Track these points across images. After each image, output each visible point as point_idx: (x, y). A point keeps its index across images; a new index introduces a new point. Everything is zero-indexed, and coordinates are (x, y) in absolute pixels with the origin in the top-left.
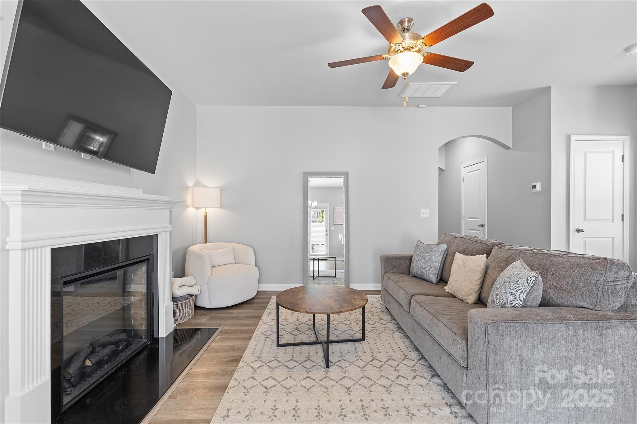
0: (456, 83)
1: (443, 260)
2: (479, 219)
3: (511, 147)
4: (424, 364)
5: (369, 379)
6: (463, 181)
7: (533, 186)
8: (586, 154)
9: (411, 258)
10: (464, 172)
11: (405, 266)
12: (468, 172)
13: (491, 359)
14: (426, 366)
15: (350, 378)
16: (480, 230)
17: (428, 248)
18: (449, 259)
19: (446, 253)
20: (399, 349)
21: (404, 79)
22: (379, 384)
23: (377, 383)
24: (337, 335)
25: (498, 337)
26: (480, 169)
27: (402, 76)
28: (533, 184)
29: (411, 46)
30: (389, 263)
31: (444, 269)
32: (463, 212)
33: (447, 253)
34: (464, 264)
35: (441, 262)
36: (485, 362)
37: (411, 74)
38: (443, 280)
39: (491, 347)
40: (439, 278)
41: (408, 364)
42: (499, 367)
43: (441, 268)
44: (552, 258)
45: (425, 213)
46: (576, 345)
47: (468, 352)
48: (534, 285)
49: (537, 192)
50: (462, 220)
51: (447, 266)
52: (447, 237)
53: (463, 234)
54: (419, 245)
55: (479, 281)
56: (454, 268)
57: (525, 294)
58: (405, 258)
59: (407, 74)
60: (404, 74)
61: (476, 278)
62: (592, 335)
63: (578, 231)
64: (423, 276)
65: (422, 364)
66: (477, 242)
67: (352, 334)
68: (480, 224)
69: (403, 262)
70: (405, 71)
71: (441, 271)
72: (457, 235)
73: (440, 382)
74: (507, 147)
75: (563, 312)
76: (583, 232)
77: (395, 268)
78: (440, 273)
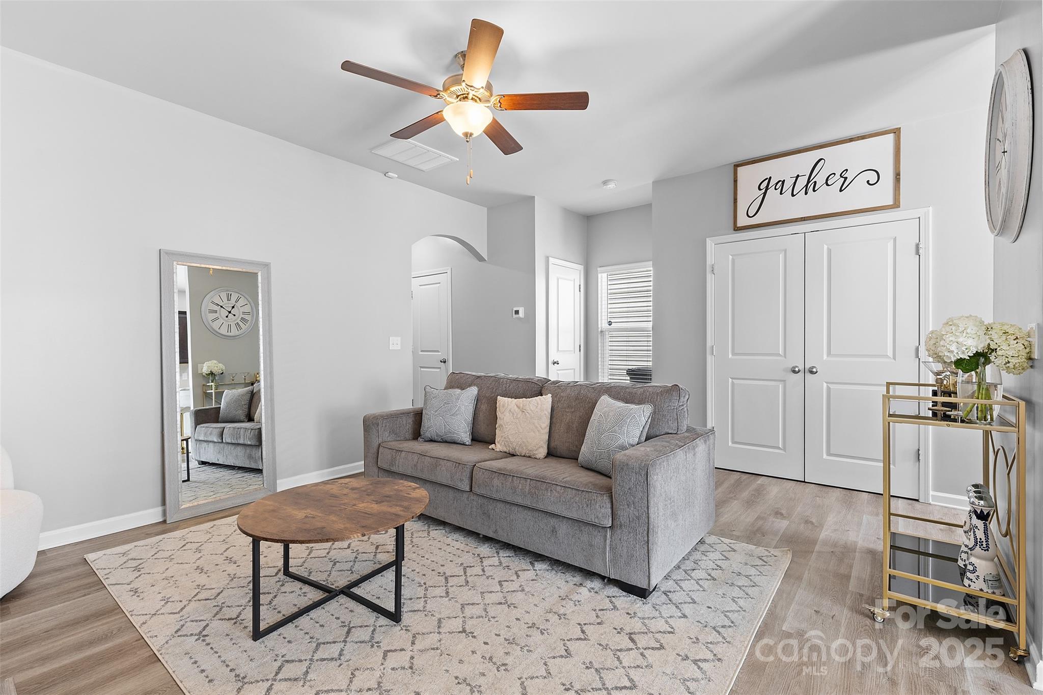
0: (458, 160)
1: (474, 409)
2: (439, 352)
3: (486, 259)
4: (508, 555)
5: (473, 604)
7: (515, 311)
8: (558, 281)
9: (419, 414)
10: (413, 284)
11: (408, 427)
12: (420, 286)
14: (513, 556)
15: (449, 618)
16: (440, 368)
20: (460, 550)
21: (467, 141)
22: (492, 604)
23: (488, 604)
24: (351, 570)
26: (440, 283)
27: (463, 136)
28: (515, 309)
29: (480, 97)
30: (385, 426)
35: (473, 414)
37: (476, 135)
38: (484, 438)
41: (491, 563)
43: (473, 422)
45: (395, 343)
47: (612, 508)
48: (649, 417)
49: (520, 319)
58: (409, 413)
59: (471, 135)
60: (466, 135)
63: (554, 363)
64: (448, 437)
65: (507, 557)
67: (371, 559)
68: (440, 359)
69: (404, 422)
70: (470, 131)
71: (472, 426)
73: (545, 566)
74: (480, 258)
76: (558, 364)
77: (393, 433)
78: (471, 429)
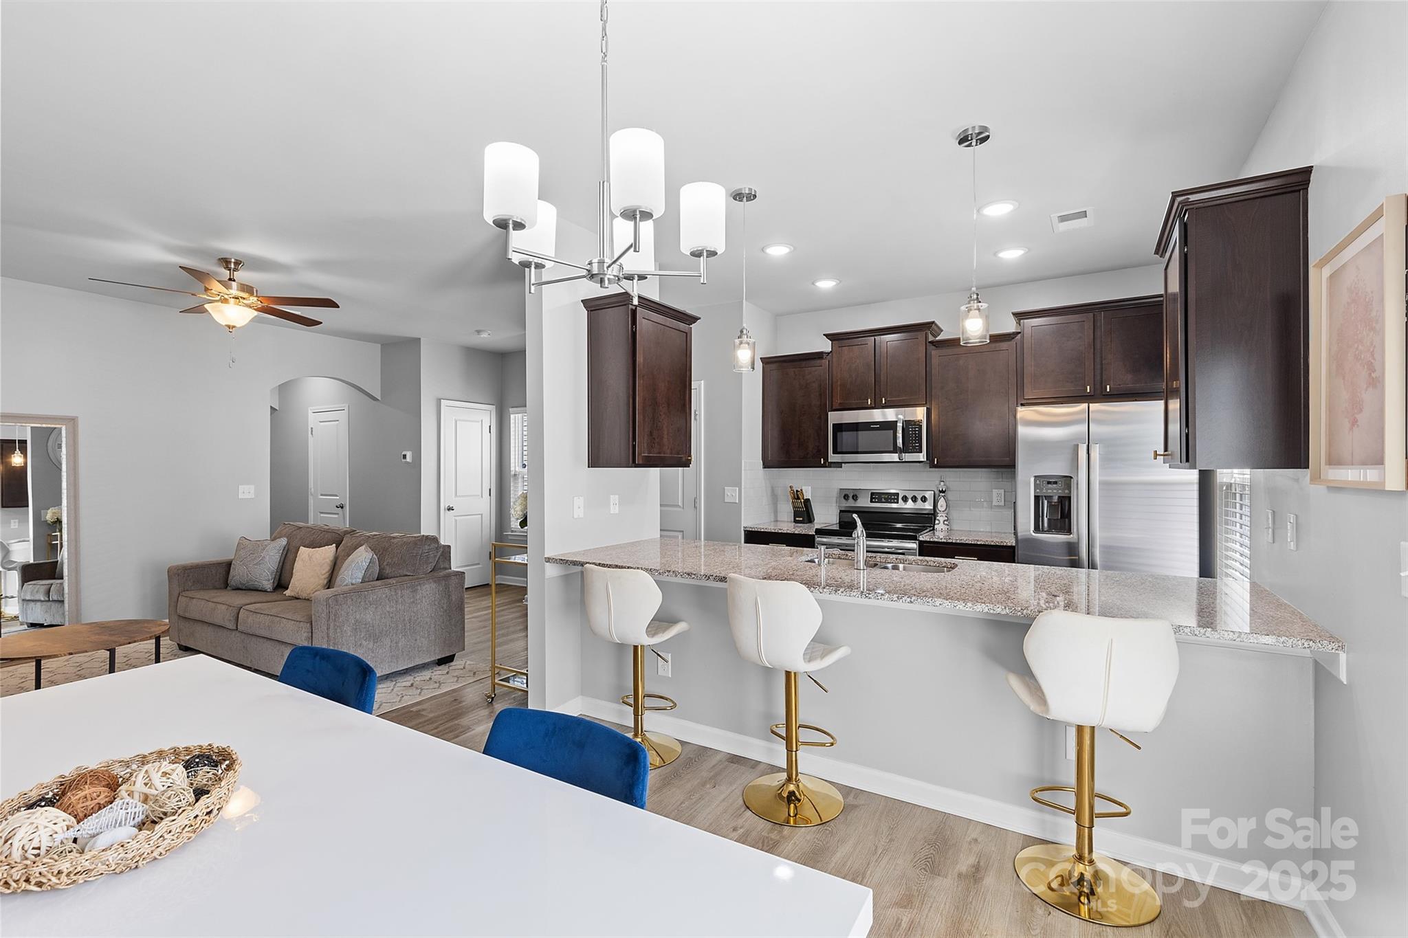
1: (282, 559)
2: (337, 496)
3: (381, 400)
6: (312, 434)
7: (404, 455)
8: (456, 422)
9: (229, 565)
10: (313, 420)
12: (319, 422)
13: (332, 625)
16: (338, 514)
17: (258, 546)
18: (290, 556)
19: (286, 549)
21: (230, 332)
25: (337, 607)
26: (337, 421)
28: (404, 453)
30: (188, 576)
31: (283, 572)
32: (311, 485)
33: (288, 549)
34: (310, 558)
35: (279, 563)
36: (326, 638)
38: (281, 584)
39: (332, 616)
40: (275, 585)
42: (338, 630)
43: (279, 570)
44: (392, 540)
45: (246, 492)
46: (396, 602)
47: (312, 633)
48: (370, 562)
49: (408, 463)
50: (310, 497)
51: (287, 566)
52: (287, 529)
53: (311, 522)
54: (243, 544)
55: (328, 574)
56: (298, 565)
57: (363, 572)
58: (219, 564)
61: (324, 572)
62: (407, 592)
63: (448, 509)
64: (251, 584)
66: (327, 531)
68: (338, 504)
69: (214, 572)
71: (278, 574)
72: (301, 524)
74: (374, 400)
75: (393, 581)
76: (453, 510)
77: (199, 582)
78: (277, 577)
